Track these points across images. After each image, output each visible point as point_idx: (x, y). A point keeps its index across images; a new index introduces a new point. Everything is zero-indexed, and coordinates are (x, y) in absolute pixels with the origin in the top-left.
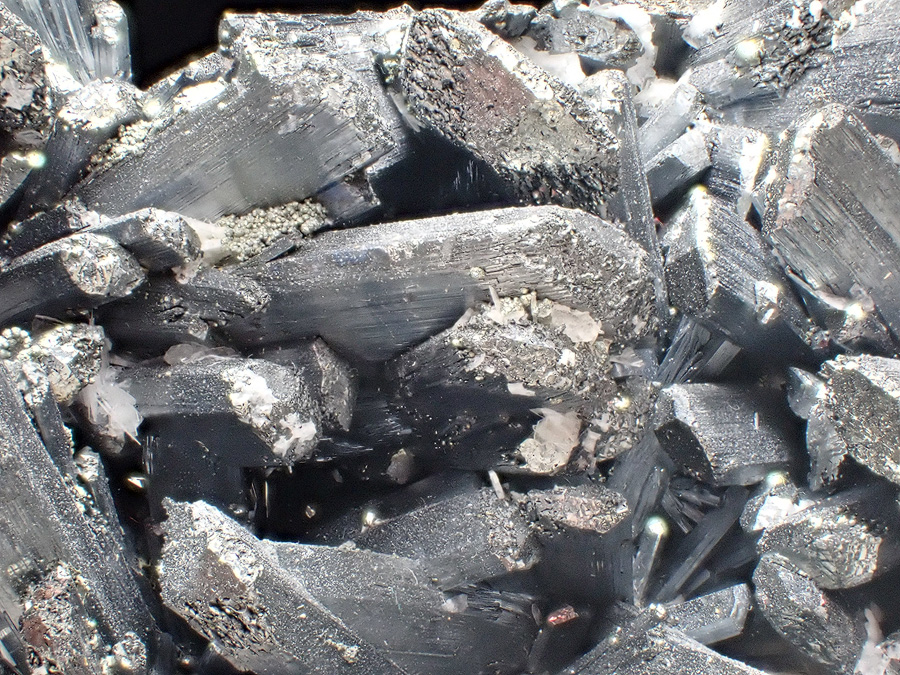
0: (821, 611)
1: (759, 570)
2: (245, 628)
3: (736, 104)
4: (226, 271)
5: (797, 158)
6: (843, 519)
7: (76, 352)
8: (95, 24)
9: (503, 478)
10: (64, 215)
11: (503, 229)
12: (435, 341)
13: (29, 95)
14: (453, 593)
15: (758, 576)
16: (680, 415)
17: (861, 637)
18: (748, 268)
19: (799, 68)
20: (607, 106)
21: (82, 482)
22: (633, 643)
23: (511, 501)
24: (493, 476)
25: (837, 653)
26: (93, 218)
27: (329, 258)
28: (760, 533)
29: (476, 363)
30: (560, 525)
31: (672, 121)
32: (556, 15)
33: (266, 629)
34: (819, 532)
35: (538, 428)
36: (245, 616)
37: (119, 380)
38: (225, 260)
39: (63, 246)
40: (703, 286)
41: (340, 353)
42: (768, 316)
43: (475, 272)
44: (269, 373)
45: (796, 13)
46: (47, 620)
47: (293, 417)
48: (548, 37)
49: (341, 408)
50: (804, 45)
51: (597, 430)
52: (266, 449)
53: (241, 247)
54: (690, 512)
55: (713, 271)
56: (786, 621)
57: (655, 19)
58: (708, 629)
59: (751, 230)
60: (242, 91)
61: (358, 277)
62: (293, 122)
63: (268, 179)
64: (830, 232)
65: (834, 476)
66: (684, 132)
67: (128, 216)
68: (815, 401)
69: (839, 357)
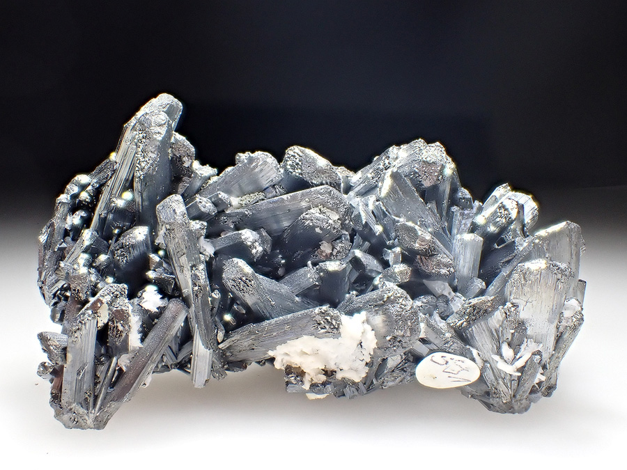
9: (312, 262)
14: (297, 296)
23: (314, 269)
24: (309, 262)
29: (307, 223)
35: (322, 247)
37: (208, 242)
39: (197, 200)
40: (362, 222)
41: (268, 232)
42: (378, 234)
43: (307, 200)
44: (252, 232)
47: (257, 244)
49: (268, 246)
51: (337, 249)
52: (250, 251)
53: (243, 203)
63: (249, 187)
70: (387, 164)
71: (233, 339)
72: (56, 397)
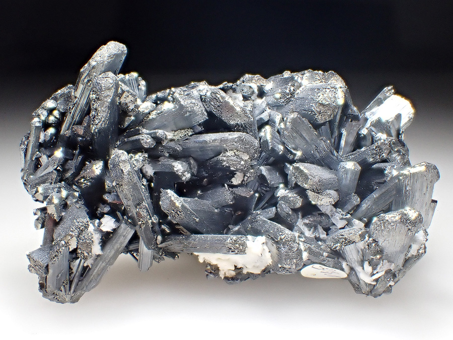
0: (290, 213)
1: (278, 204)
2: (178, 215)
3: (275, 106)
4: (173, 143)
5: (288, 124)
6: (295, 195)
7: (142, 159)
8: (139, 85)
9: (228, 185)
10: (139, 130)
11: (231, 137)
12: (216, 158)
13: (134, 106)
14: (217, 208)
15: (278, 205)
16: (263, 173)
17: (298, 218)
18: (277, 143)
19: (288, 101)
20: (249, 109)
21: (143, 185)
22: (253, 219)
23: (229, 190)
24: (226, 185)
25: (293, 221)
26: (144, 131)
27: (194, 141)
28: (278, 197)
29: (224, 163)
30: (240, 195)
31: (261, 109)
32: (237, 86)
33: (183, 215)
34: (290, 197)
35: (235, 176)
36: (179, 213)
37: (149, 164)
38: (172, 140)
39: (140, 137)
40: (268, 147)
41: (195, 160)
42: (281, 153)
43: (225, 145)
44: (182, 164)
45: (288, 89)
46: (142, 213)
47: (186, 173)
48: (235, 90)
49: (195, 170)
50: (289, 96)
51: (247, 176)
52: (181, 179)
53: (176, 138)
54: (263, 192)
55: (270, 144)
56: (283, 214)
57: (258, 86)
58: (268, 216)
59: (278, 135)
60: (178, 107)
61: (201, 145)
62: (188, 114)
63: (181, 124)
64: (294, 138)
65: (293, 185)
66: (264, 112)
67: (153, 131)
68: (289, 170)
69: (295, 163)
70: (292, 90)
71: (168, 243)
72: (42, 287)
